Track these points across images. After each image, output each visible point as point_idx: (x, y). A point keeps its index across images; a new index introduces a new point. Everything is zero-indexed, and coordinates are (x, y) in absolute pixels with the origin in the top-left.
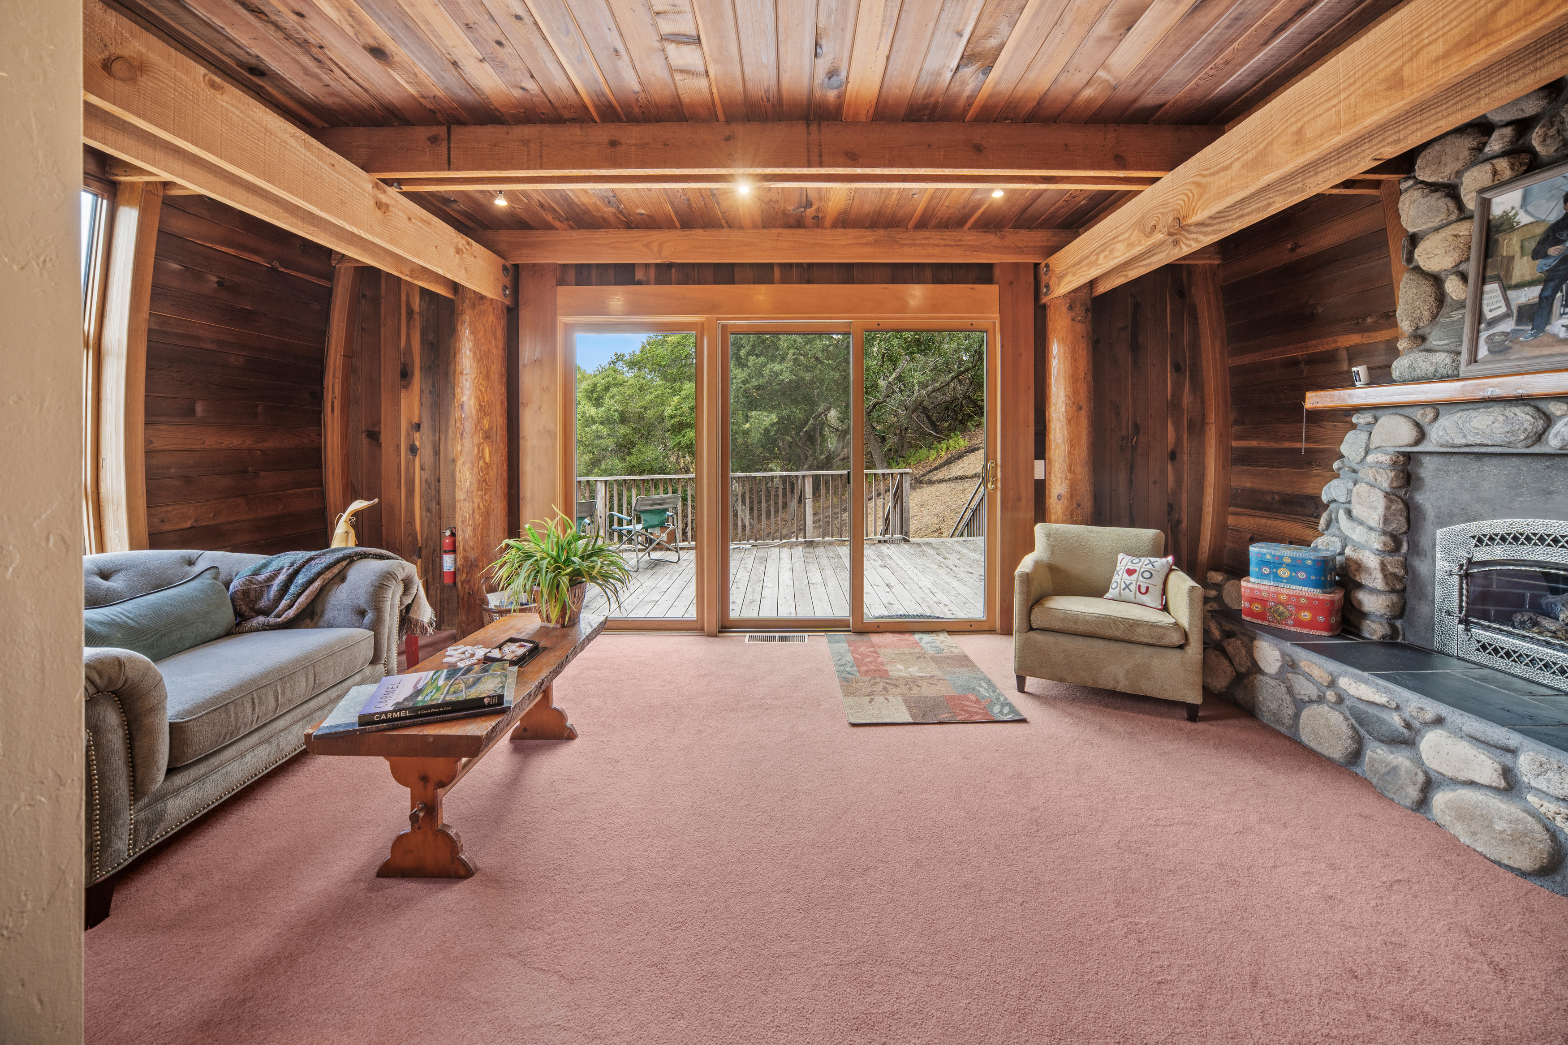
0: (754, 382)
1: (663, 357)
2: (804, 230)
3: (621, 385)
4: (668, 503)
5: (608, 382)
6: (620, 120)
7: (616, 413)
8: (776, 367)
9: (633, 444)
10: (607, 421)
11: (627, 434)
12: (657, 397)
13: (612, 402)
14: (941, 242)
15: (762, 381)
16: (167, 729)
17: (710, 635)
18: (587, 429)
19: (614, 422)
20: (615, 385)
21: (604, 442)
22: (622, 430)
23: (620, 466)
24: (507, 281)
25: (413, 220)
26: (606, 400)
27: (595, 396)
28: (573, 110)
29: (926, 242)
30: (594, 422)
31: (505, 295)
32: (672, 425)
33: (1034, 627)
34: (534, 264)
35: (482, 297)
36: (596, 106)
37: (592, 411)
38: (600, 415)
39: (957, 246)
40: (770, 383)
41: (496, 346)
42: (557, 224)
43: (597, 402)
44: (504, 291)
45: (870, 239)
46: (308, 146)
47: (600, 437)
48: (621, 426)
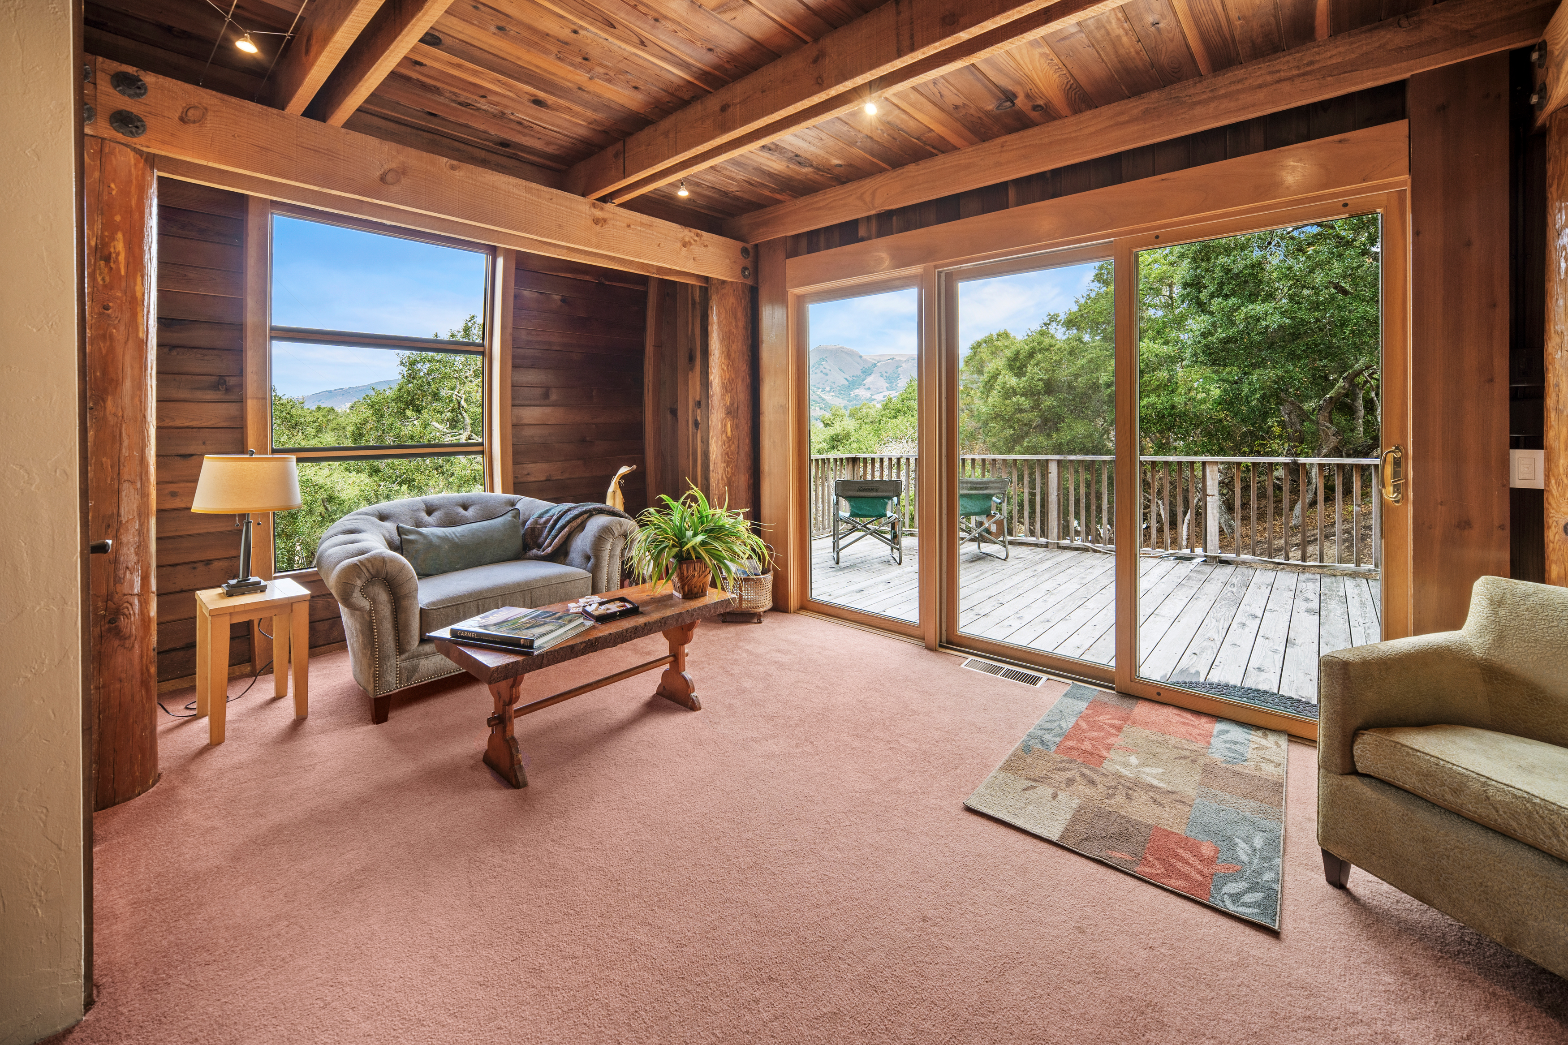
0: (1221, 334)
1: (1101, 313)
2: (1038, 127)
3: (1047, 350)
4: (993, 488)
5: (1033, 348)
6: (727, 83)
7: (1041, 383)
8: (1258, 308)
9: (1061, 419)
10: (1029, 393)
11: (1054, 407)
12: (1091, 361)
13: (1036, 370)
14: (1269, 78)
15: (1232, 331)
16: (417, 612)
17: (930, 648)
18: (1007, 402)
19: (1039, 393)
20: (1041, 351)
21: (1025, 416)
22: (1048, 402)
23: (1045, 443)
24: (748, 263)
25: (632, 226)
26: (1029, 367)
27: (1018, 364)
28: (685, 90)
29: (1239, 86)
30: (1015, 394)
31: (744, 276)
32: (1109, 395)
33: (1360, 767)
34: (769, 241)
35: (724, 282)
36: (697, 78)
37: (1013, 381)
38: (1021, 386)
39: (1304, 74)
40: (1247, 332)
41: (737, 326)
42: (778, 196)
43: (1020, 372)
44: (743, 272)
45: (1135, 112)
46: (528, 190)
47: (1021, 411)
48: (1046, 397)
